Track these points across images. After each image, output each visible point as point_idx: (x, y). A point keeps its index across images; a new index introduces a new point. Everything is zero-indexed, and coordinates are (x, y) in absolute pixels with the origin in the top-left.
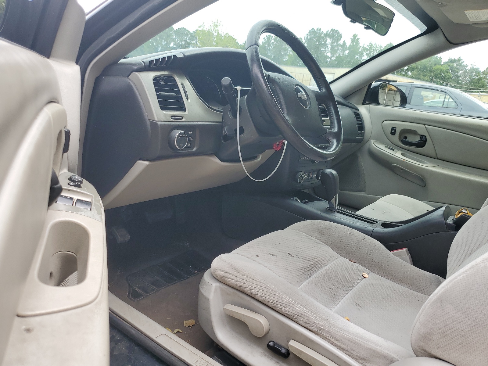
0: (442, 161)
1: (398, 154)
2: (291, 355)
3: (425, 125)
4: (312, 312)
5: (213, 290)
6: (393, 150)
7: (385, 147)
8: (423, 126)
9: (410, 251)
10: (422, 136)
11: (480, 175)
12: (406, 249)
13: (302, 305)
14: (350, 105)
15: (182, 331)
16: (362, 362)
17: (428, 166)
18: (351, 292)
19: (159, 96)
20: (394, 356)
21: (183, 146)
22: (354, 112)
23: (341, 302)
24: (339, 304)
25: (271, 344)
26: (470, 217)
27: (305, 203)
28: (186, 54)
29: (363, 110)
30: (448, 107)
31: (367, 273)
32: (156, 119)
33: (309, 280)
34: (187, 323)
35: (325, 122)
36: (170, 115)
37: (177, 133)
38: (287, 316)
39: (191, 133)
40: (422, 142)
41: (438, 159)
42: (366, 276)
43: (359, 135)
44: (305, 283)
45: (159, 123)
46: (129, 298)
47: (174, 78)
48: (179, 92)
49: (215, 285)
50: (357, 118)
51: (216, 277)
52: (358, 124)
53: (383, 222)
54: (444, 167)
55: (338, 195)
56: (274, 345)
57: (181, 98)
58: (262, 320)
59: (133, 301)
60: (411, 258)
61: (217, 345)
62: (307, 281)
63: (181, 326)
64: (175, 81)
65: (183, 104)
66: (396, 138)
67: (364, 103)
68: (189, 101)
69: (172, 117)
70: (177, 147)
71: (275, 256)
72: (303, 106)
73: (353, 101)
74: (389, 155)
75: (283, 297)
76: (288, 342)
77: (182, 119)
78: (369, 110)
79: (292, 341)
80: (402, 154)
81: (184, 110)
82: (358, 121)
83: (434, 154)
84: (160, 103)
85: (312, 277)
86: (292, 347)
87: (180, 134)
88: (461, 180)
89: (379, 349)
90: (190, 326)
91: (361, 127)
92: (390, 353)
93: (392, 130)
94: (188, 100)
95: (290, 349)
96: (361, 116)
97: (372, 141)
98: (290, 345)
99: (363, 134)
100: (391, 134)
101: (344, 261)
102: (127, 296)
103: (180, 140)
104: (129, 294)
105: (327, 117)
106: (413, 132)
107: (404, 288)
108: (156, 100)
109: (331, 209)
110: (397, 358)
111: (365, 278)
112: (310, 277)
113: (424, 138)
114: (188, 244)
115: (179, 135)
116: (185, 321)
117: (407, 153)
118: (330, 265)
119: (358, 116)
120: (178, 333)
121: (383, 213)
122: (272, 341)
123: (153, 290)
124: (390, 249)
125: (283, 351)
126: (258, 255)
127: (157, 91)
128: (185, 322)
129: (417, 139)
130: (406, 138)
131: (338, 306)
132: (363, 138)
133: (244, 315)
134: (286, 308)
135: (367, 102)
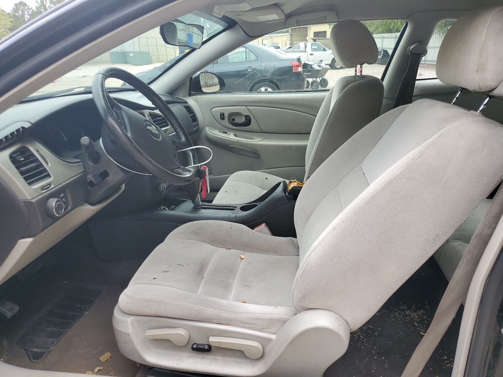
0: (267, 134)
1: (231, 136)
2: (212, 348)
3: (246, 106)
4: (220, 310)
5: (130, 324)
6: (226, 133)
7: (219, 132)
8: (245, 107)
9: (267, 225)
10: (246, 116)
11: (296, 139)
12: (264, 224)
13: (211, 307)
14: (179, 101)
15: (102, 368)
16: (265, 330)
17: (257, 141)
18: (237, 276)
19: (22, 173)
20: (285, 317)
21: (62, 212)
22: (185, 106)
23: (233, 289)
24: (232, 291)
25: (195, 346)
26: (301, 188)
27: (173, 209)
28: (33, 121)
29: (191, 101)
30: (250, 60)
31: (242, 255)
32: (29, 198)
33: (203, 281)
34: (103, 358)
35: (168, 131)
36: (40, 188)
37: (53, 202)
38: (201, 320)
39: (63, 195)
40: (248, 122)
41: (263, 133)
42: (243, 257)
43: (195, 126)
44: (201, 285)
45: (33, 201)
46: (32, 362)
47: (27, 147)
48: (37, 160)
49: (129, 319)
50: (188, 111)
51: (129, 313)
52: (191, 117)
53: (241, 206)
54: (269, 139)
55: (199, 194)
56: (197, 346)
57: (41, 165)
58: (182, 332)
59: (38, 363)
60: (270, 231)
61: (146, 366)
62: (202, 283)
63: (99, 363)
64: (28, 150)
65: (45, 170)
66: (226, 122)
67: (190, 95)
68: (50, 165)
69: (42, 188)
70: (57, 215)
71: (169, 272)
72: (156, 139)
73: (181, 95)
74: (224, 139)
75: (194, 308)
76: (208, 339)
77: (51, 186)
78: (196, 101)
79: (211, 337)
80: (235, 135)
81: (49, 176)
82: (190, 114)
83: (259, 130)
84: (26, 179)
85: (204, 277)
86: (213, 342)
87: (56, 202)
88: (284, 147)
89: (274, 316)
90: (107, 360)
91: (194, 118)
92: (281, 316)
93: (221, 115)
94: (48, 164)
95: (211, 344)
96: (191, 108)
97: (207, 129)
98: (211, 341)
99: (198, 125)
100: (221, 119)
101: (222, 251)
102: (28, 361)
103: (58, 208)
104: (29, 358)
105: (168, 125)
106: (239, 114)
107: (271, 256)
108: (21, 178)
109: (196, 208)
110: (287, 317)
111: (242, 259)
112: (203, 277)
113: (248, 118)
114: (65, 282)
115: (56, 204)
116: (101, 357)
117: (239, 133)
118: (213, 259)
119: (189, 109)
120: (99, 371)
121: (235, 192)
122: (195, 344)
123: (53, 342)
124: (252, 227)
125: (206, 347)
126: (155, 277)
127: (18, 168)
128: (101, 359)
129: (243, 120)
130: (234, 120)
131: (232, 293)
132: (199, 128)
133: (166, 334)
134: (200, 315)
135: (192, 93)
